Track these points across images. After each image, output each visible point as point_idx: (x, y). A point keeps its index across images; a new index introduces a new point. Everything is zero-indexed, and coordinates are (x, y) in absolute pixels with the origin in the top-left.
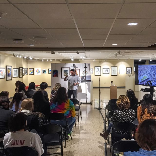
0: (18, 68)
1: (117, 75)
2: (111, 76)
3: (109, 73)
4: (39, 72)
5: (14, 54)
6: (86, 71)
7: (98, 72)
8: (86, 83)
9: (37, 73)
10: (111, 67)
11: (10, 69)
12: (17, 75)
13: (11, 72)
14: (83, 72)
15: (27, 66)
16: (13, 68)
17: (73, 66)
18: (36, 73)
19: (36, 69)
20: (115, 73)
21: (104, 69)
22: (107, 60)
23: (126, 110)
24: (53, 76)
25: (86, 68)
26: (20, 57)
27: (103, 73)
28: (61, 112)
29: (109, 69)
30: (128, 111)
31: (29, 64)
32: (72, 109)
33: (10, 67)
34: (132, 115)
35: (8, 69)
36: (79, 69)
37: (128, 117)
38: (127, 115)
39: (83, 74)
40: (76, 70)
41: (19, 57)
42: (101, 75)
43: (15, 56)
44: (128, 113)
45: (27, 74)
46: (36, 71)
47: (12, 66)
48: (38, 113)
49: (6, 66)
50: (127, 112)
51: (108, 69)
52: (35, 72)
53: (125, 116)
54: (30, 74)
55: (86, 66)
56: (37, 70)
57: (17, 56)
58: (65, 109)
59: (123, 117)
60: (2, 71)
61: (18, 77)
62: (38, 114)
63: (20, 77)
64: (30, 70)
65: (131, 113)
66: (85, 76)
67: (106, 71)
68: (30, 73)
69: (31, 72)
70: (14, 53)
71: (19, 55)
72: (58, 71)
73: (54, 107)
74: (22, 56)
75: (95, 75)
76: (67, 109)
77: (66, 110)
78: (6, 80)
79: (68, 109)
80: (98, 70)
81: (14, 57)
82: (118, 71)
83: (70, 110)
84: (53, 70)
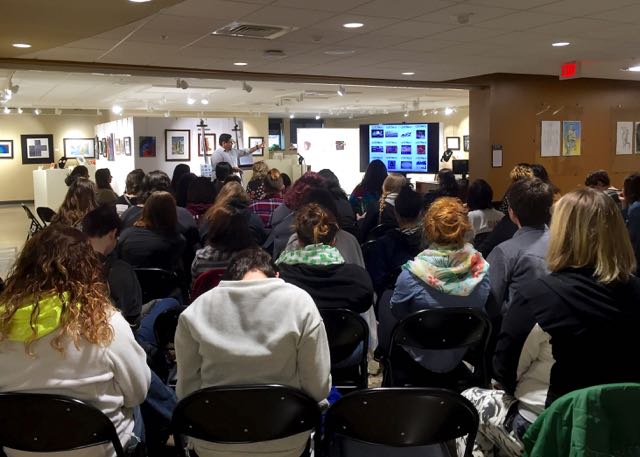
24: (141, 155)
25: (236, 130)
36: (215, 135)
55: (236, 126)
72: (155, 141)
84: (141, 138)
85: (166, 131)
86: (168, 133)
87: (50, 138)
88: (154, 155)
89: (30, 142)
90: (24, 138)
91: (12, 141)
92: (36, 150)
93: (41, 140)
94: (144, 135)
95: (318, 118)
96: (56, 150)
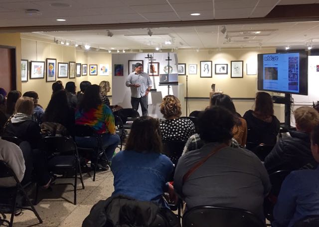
0: (68, 62)
1: (242, 77)
2: (231, 77)
3: (227, 73)
4: (106, 71)
5: (56, 40)
6: (170, 65)
7: (207, 70)
8: (169, 86)
9: (103, 73)
10: (231, 61)
11: (53, 64)
12: (65, 74)
13: (54, 69)
14: (165, 67)
15: (86, 60)
16: (59, 63)
17: (148, 58)
18: (100, 73)
19: (100, 66)
20: (238, 73)
21: (217, 66)
22: (222, 48)
23: (171, 122)
24: (115, 75)
25: (169, 60)
26: (68, 44)
27: (216, 73)
28: (89, 123)
29: (227, 65)
30: (176, 123)
31: (89, 58)
32: (108, 119)
33: (54, 61)
34: (183, 129)
35: (50, 64)
36: (158, 63)
37: (177, 133)
38: (174, 130)
39: (165, 71)
40: (153, 64)
41: (65, 44)
42: (211, 77)
43: (57, 42)
44: (175, 127)
45: (86, 74)
46: (102, 69)
47: (56, 59)
48: (55, 124)
49: (47, 59)
50: (173, 124)
51: (225, 66)
52: (99, 70)
53: (171, 132)
54: (91, 74)
55: (169, 57)
56: (103, 67)
57: (62, 43)
58: (95, 118)
59: (168, 133)
60: (40, 67)
61: (67, 77)
62: (56, 126)
63: (70, 78)
64: (92, 67)
65: (180, 126)
66: (168, 75)
67: (222, 70)
68: (91, 72)
69: (93, 70)
70: (56, 37)
71: (66, 41)
72: (123, 67)
73: (79, 115)
74: (70, 42)
75: (201, 77)
76: (98, 118)
77: (96, 120)
78: (47, 81)
79: (100, 119)
80: (206, 67)
81: (55, 44)
82: (245, 70)
83: (103, 121)
84: (115, 65)
85: (129, 61)
86: (130, 62)
88: (122, 75)
94: (117, 63)
95: (287, 48)
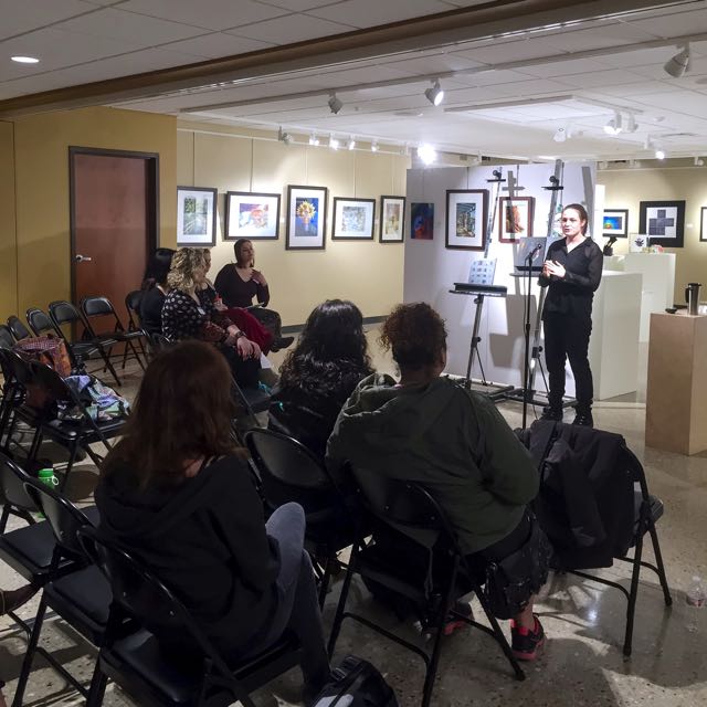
0: (374, 198)
13: (318, 215)
16: (337, 199)
24: (413, 236)
25: (554, 188)
33: (316, 194)
36: (531, 201)
40: (514, 203)
47: (325, 189)
49: (290, 188)
60: (261, 208)
61: (370, 239)
63: (382, 241)
72: (433, 211)
78: (288, 248)
84: (413, 205)
85: (449, 192)
86: (451, 195)
87: (681, 206)
88: (431, 238)
89: (652, 213)
90: (644, 206)
91: (626, 211)
92: (657, 227)
93: (667, 209)
96: (688, 226)
